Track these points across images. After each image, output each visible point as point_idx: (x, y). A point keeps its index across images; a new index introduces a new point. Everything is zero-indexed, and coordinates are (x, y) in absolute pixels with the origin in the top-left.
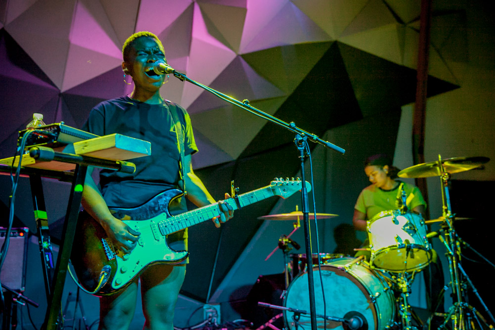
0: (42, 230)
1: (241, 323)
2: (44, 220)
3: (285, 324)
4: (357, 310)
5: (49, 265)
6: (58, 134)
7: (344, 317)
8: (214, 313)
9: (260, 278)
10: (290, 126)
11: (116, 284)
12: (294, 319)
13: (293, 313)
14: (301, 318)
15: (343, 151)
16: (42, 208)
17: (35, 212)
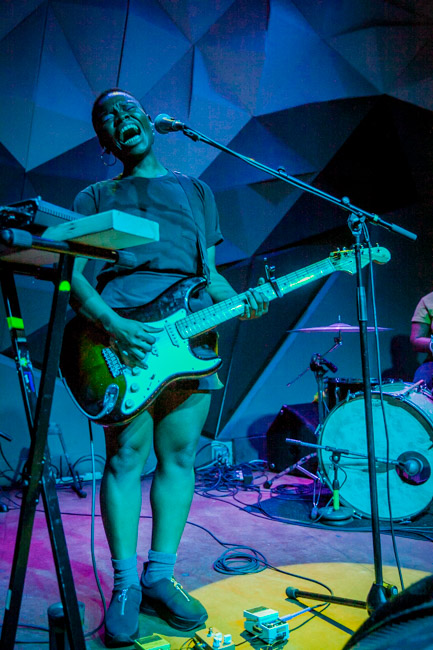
0: (19, 343)
1: (260, 464)
2: (20, 330)
3: (320, 466)
4: (416, 451)
5: (30, 388)
6: (35, 212)
7: (399, 459)
8: (225, 452)
9: (283, 408)
10: (342, 203)
11: (127, 407)
12: (333, 460)
13: (331, 453)
14: (342, 458)
15: (414, 236)
16: (17, 314)
17: (8, 319)
